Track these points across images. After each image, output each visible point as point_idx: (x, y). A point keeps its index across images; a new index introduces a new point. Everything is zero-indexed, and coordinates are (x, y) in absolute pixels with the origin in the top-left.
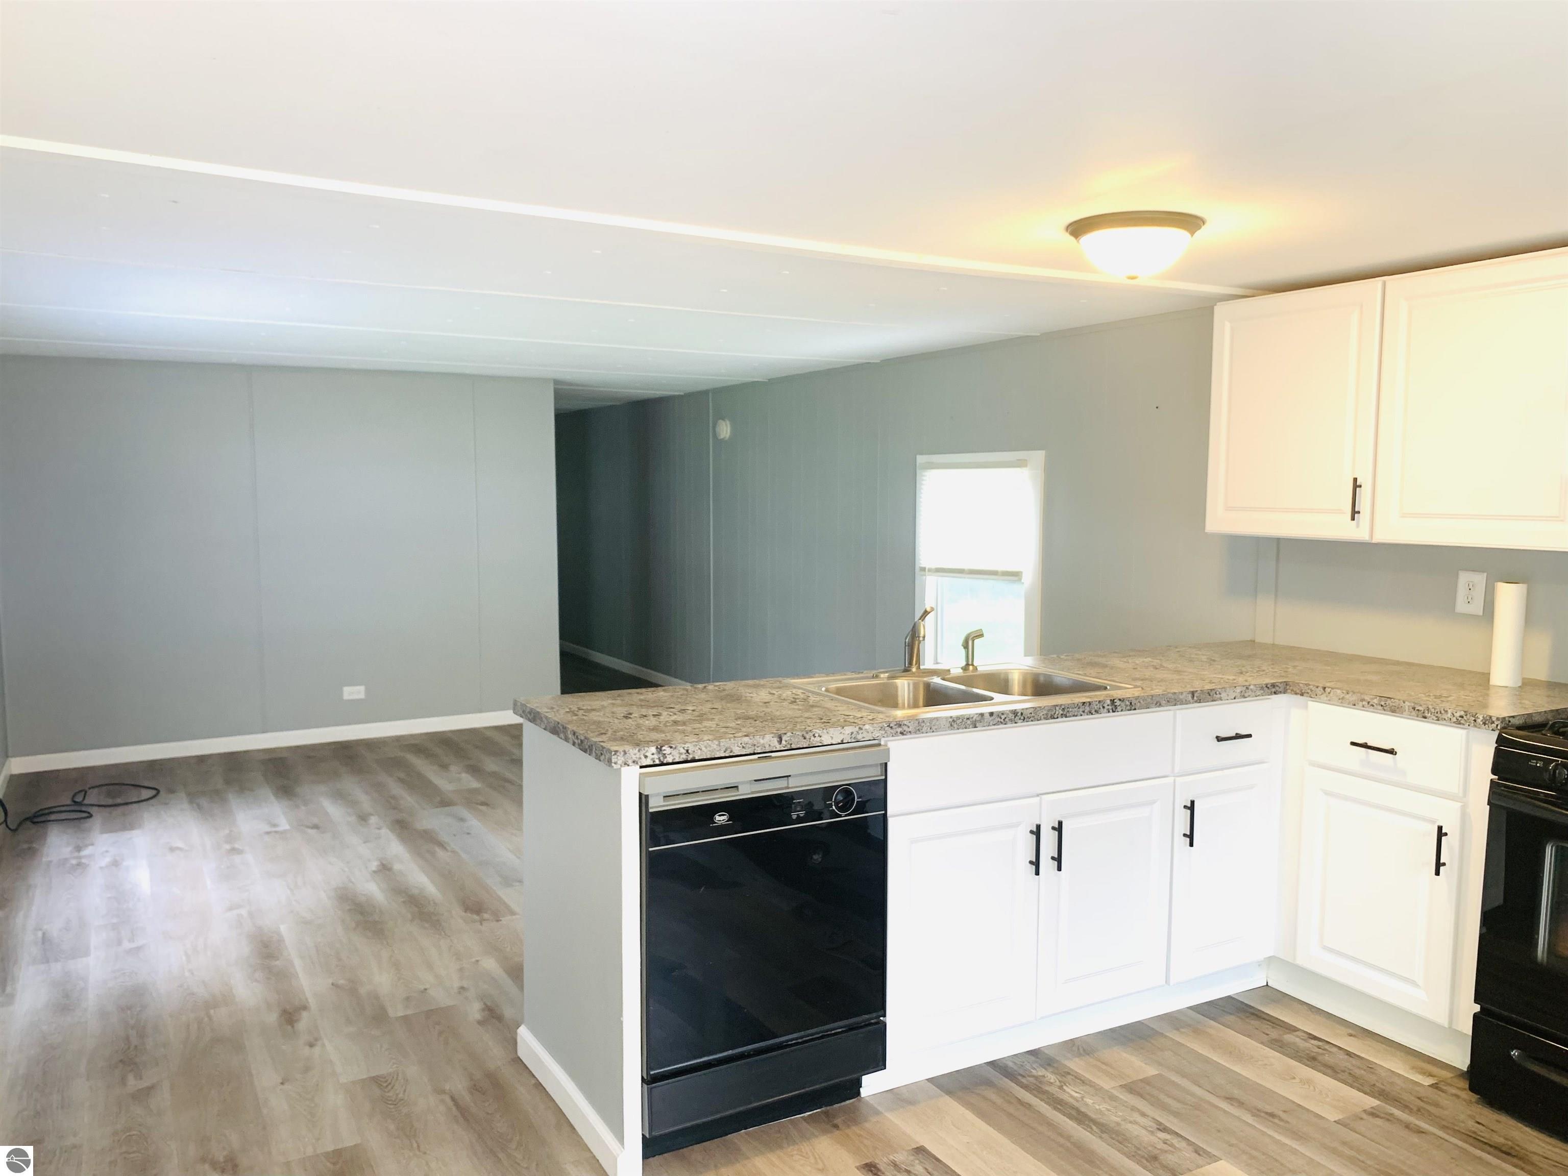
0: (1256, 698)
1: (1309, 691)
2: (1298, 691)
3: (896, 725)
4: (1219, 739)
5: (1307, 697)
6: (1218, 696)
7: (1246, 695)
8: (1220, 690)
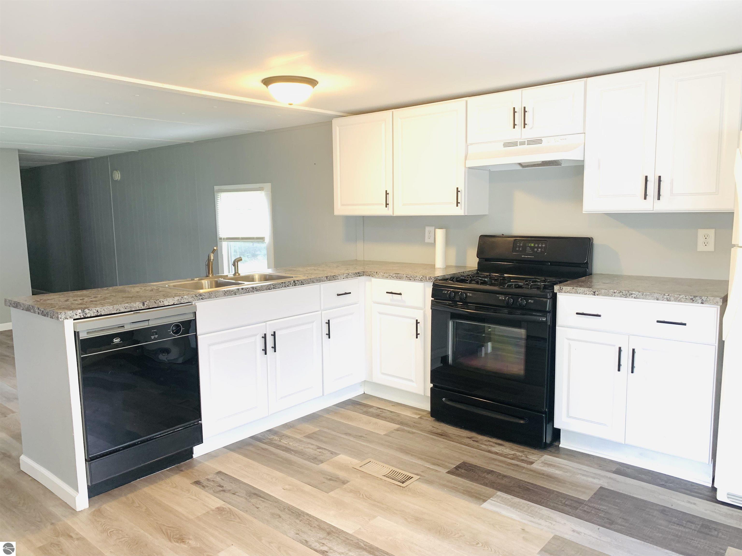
0: (352, 278)
1: (372, 274)
2: (368, 275)
3: (199, 295)
4: (338, 295)
5: (371, 276)
6: (337, 278)
7: (348, 277)
8: (338, 275)
